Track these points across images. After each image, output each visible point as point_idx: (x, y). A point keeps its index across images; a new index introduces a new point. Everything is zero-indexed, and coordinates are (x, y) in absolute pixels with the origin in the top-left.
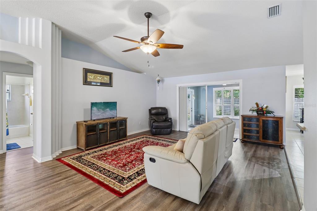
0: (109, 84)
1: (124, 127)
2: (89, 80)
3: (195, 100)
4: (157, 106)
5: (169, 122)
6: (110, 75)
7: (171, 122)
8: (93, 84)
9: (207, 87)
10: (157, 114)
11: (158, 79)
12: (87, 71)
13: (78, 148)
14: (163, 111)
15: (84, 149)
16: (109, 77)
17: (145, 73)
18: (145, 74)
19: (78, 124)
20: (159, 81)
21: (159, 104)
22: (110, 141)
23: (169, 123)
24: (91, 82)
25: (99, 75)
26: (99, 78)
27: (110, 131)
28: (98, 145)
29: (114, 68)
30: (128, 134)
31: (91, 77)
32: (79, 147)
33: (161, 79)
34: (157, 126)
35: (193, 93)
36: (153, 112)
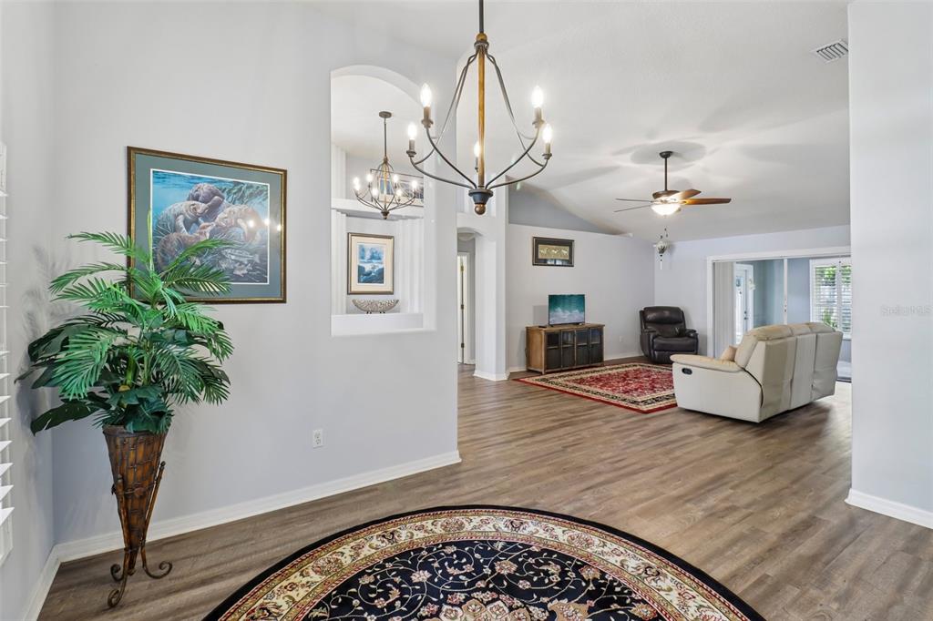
0: (569, 263)
1: (598, 342)
2: (540, 257)
3: (754, 291)
4: (656, 305)
5: (689, 337)
6: (569, 244)
7: (696, 337)
8: (549, 263)
9: (786, 261)
10: (658, 322)
11: (661, 244)
12: (539, 242)
13: (529, 371)
14: (674, 316)
15: (543, 371)
16: (568, 248)
17: (631, 235)
18: (629, 237)
19: (529, 332)
20: (662, 251)
21: (661, 300)
22: (577, 364)
23: (692, 340)
24: (545, 261)
25: (554, 247)
26: (554, 251)
27: (578, 347)
28: (559, 367)
29: (575, 232)
30: (606, 358)
31: (544, 251)
32: (532, 369)
33: (665, 245)
34: (663, 345)
35: (751, 276)
36: (650, 316)
